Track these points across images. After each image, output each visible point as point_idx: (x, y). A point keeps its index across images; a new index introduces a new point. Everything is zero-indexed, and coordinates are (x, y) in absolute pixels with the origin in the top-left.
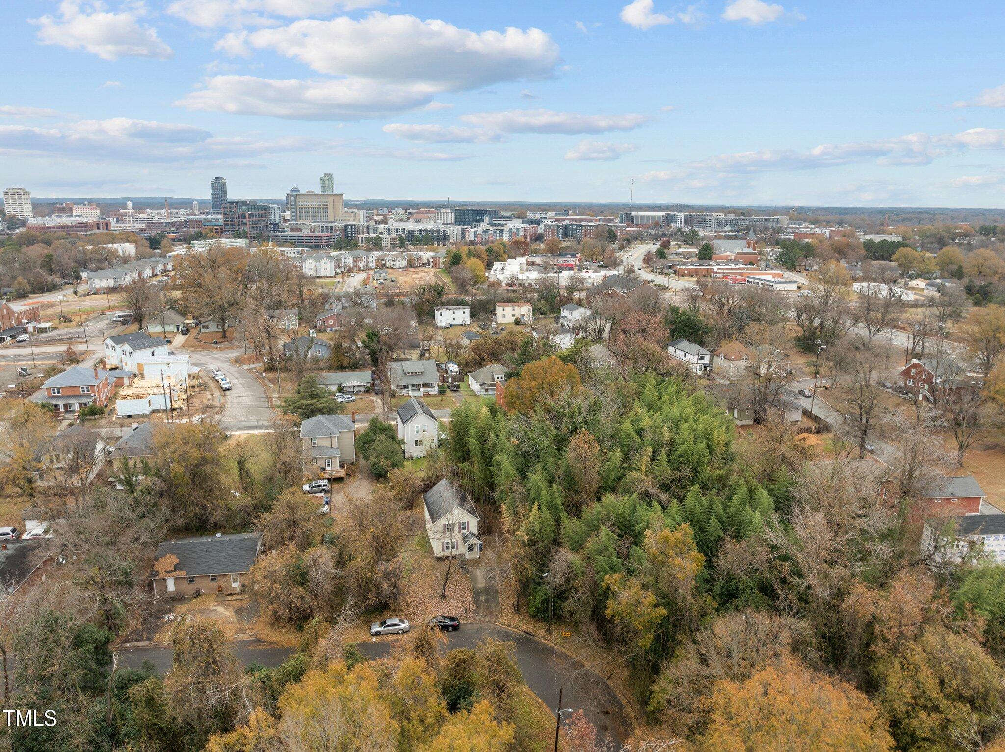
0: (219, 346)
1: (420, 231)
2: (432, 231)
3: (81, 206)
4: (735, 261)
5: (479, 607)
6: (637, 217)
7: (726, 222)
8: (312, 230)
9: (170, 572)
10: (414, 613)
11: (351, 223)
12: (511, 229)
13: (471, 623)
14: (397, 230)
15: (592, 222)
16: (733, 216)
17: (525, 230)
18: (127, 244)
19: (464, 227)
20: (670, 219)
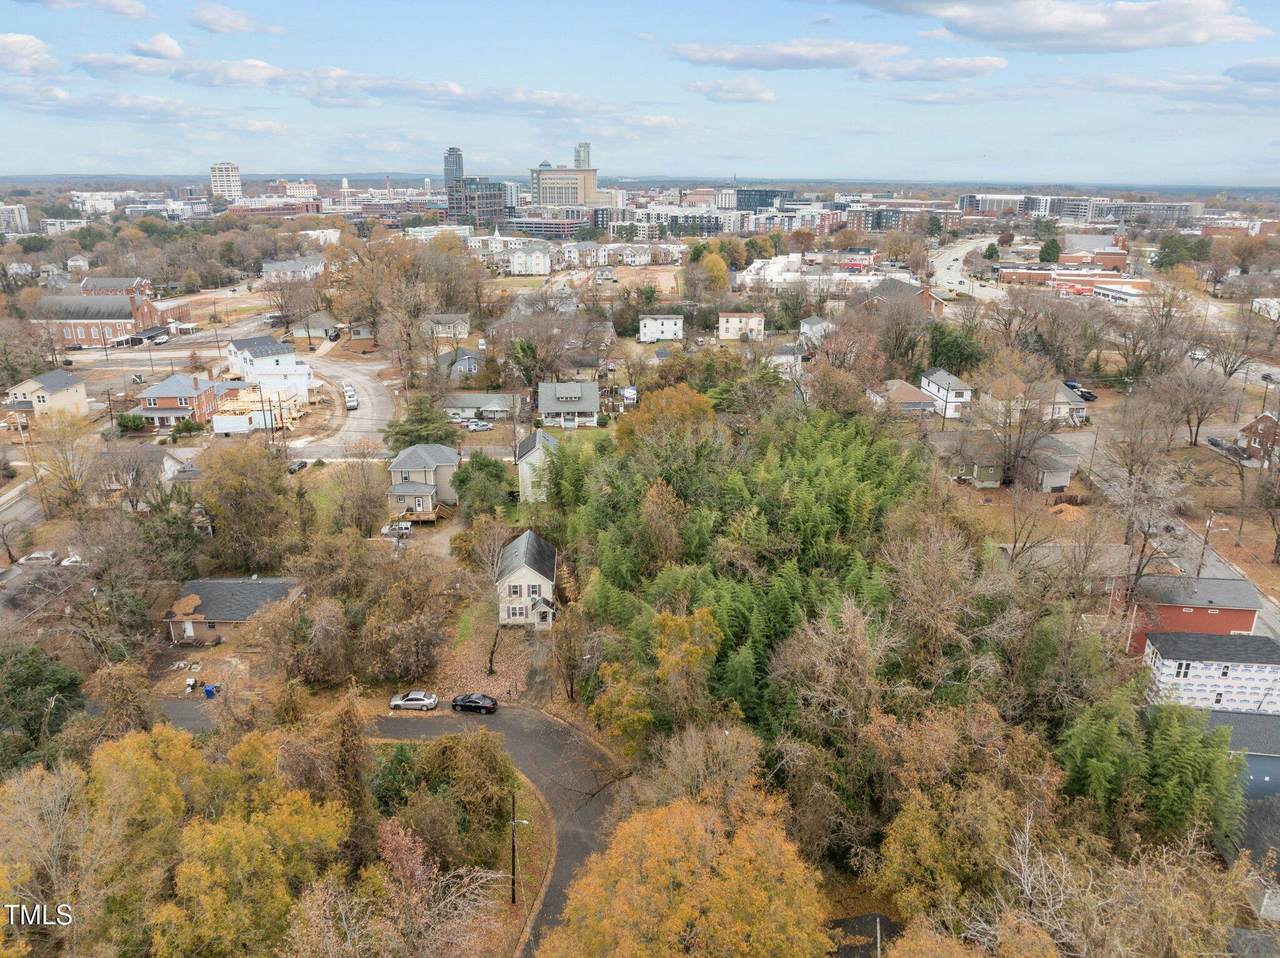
0: (368, 356)
1: (686, 217)
2: (701, 218)
3: (296, 184)
4: (1092, 264)
5: (530, 689)
6: (984, 201)
7: (1109, 210)
8: (555, 216)
9: (188, 614)
10: (451, 688)
11: (604, 207)
12: (803, 216)
13: (513, 707)
14: (658, 217)
15: (916, 208)
16: (1121, 202)
17: (823, 218)
18: (331, 231)
19: (744, 212)
20: (1029, 205)
